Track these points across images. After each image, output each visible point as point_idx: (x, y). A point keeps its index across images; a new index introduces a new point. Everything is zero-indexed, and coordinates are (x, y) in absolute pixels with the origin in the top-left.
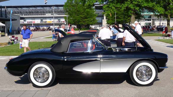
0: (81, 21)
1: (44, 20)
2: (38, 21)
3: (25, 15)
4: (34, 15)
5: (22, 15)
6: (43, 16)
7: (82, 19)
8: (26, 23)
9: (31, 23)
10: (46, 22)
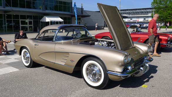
0: (169, 18)
1: (147, 19)
2: (141, 20)
3: (131, 15)
4: (140, 15)
5: (130, 15)
6: (146, 15)
7: (170, 15)
8: (132, 21)
9: (135, 21)
10: (148, 20)
